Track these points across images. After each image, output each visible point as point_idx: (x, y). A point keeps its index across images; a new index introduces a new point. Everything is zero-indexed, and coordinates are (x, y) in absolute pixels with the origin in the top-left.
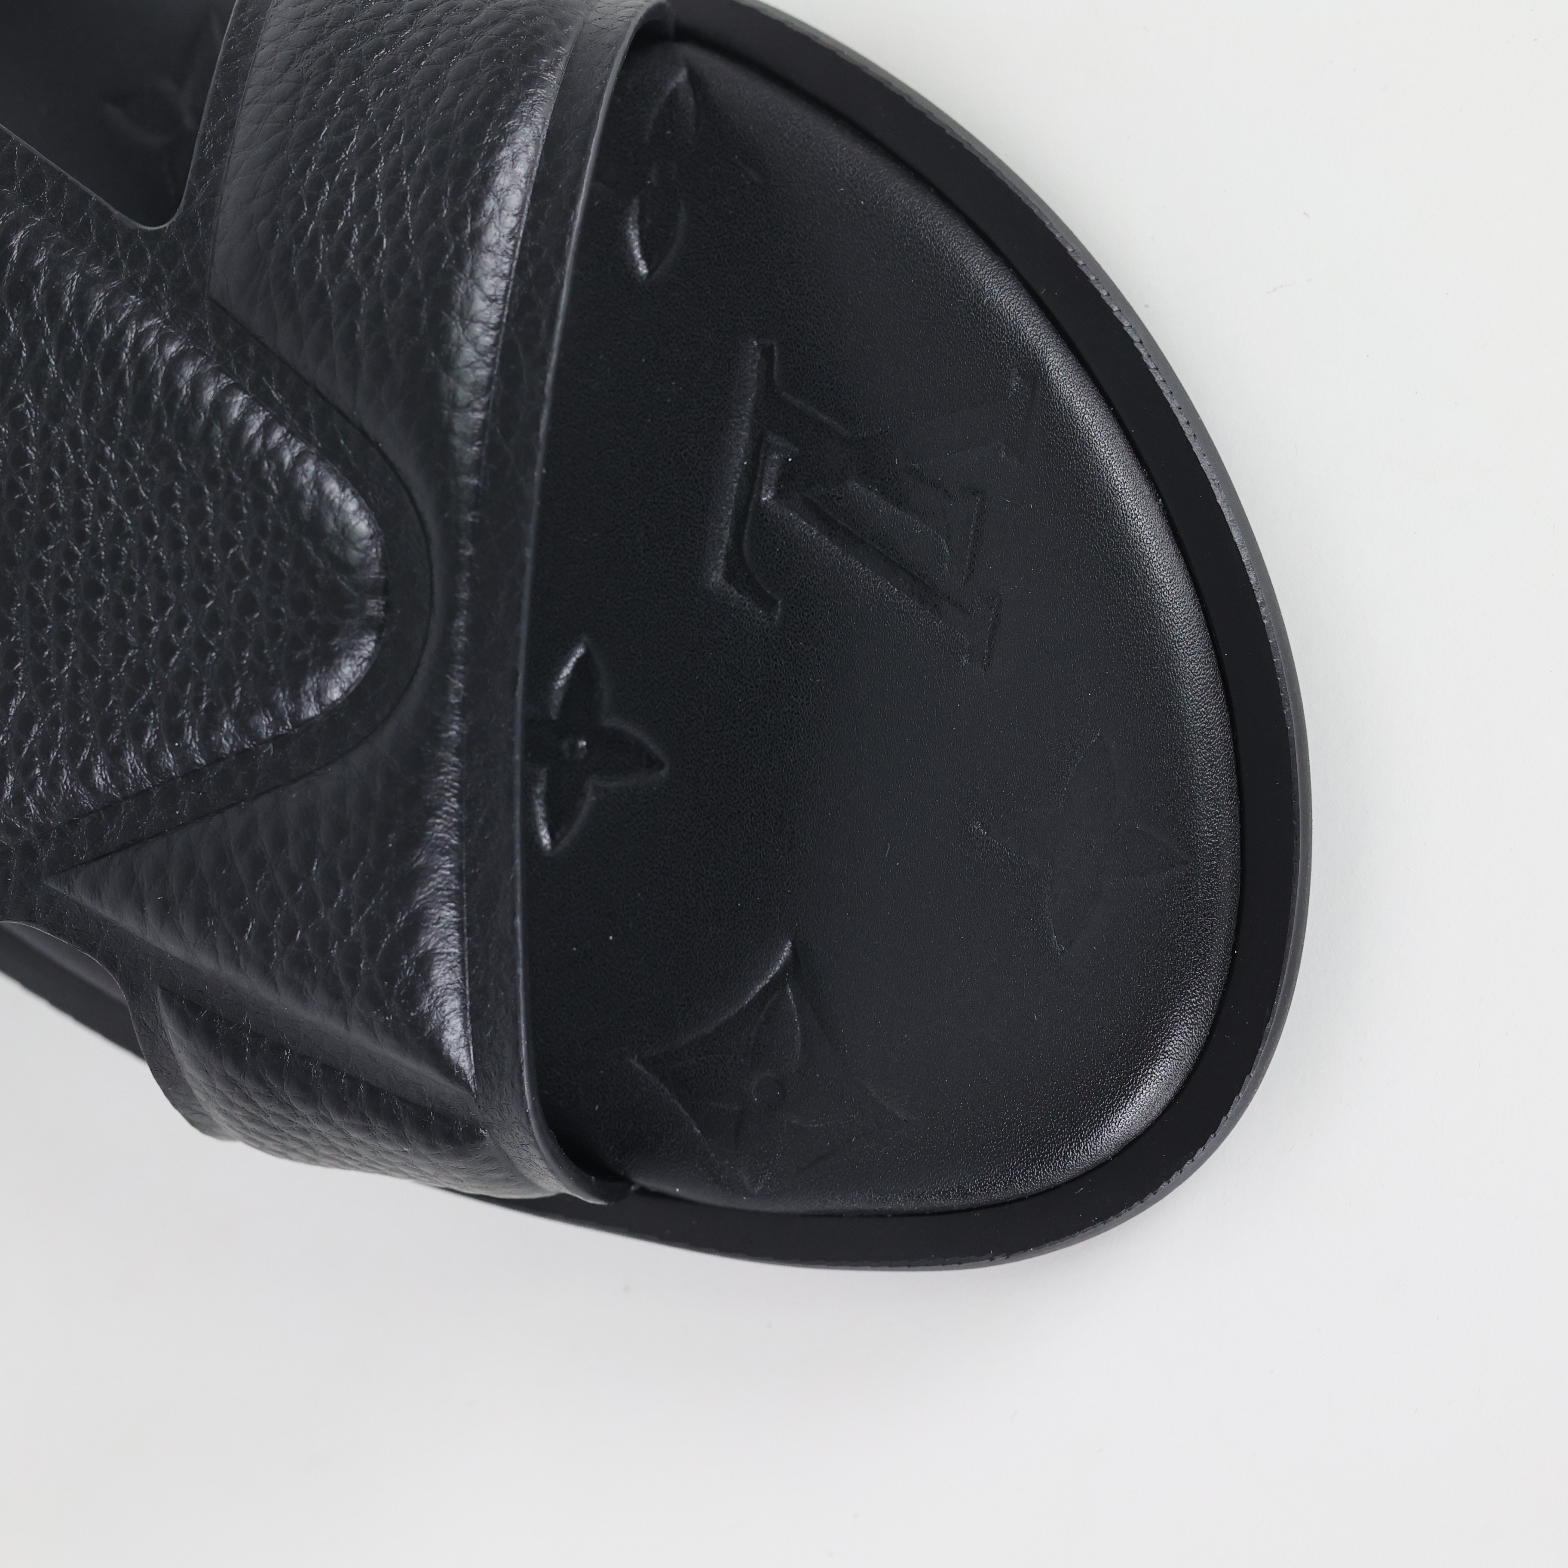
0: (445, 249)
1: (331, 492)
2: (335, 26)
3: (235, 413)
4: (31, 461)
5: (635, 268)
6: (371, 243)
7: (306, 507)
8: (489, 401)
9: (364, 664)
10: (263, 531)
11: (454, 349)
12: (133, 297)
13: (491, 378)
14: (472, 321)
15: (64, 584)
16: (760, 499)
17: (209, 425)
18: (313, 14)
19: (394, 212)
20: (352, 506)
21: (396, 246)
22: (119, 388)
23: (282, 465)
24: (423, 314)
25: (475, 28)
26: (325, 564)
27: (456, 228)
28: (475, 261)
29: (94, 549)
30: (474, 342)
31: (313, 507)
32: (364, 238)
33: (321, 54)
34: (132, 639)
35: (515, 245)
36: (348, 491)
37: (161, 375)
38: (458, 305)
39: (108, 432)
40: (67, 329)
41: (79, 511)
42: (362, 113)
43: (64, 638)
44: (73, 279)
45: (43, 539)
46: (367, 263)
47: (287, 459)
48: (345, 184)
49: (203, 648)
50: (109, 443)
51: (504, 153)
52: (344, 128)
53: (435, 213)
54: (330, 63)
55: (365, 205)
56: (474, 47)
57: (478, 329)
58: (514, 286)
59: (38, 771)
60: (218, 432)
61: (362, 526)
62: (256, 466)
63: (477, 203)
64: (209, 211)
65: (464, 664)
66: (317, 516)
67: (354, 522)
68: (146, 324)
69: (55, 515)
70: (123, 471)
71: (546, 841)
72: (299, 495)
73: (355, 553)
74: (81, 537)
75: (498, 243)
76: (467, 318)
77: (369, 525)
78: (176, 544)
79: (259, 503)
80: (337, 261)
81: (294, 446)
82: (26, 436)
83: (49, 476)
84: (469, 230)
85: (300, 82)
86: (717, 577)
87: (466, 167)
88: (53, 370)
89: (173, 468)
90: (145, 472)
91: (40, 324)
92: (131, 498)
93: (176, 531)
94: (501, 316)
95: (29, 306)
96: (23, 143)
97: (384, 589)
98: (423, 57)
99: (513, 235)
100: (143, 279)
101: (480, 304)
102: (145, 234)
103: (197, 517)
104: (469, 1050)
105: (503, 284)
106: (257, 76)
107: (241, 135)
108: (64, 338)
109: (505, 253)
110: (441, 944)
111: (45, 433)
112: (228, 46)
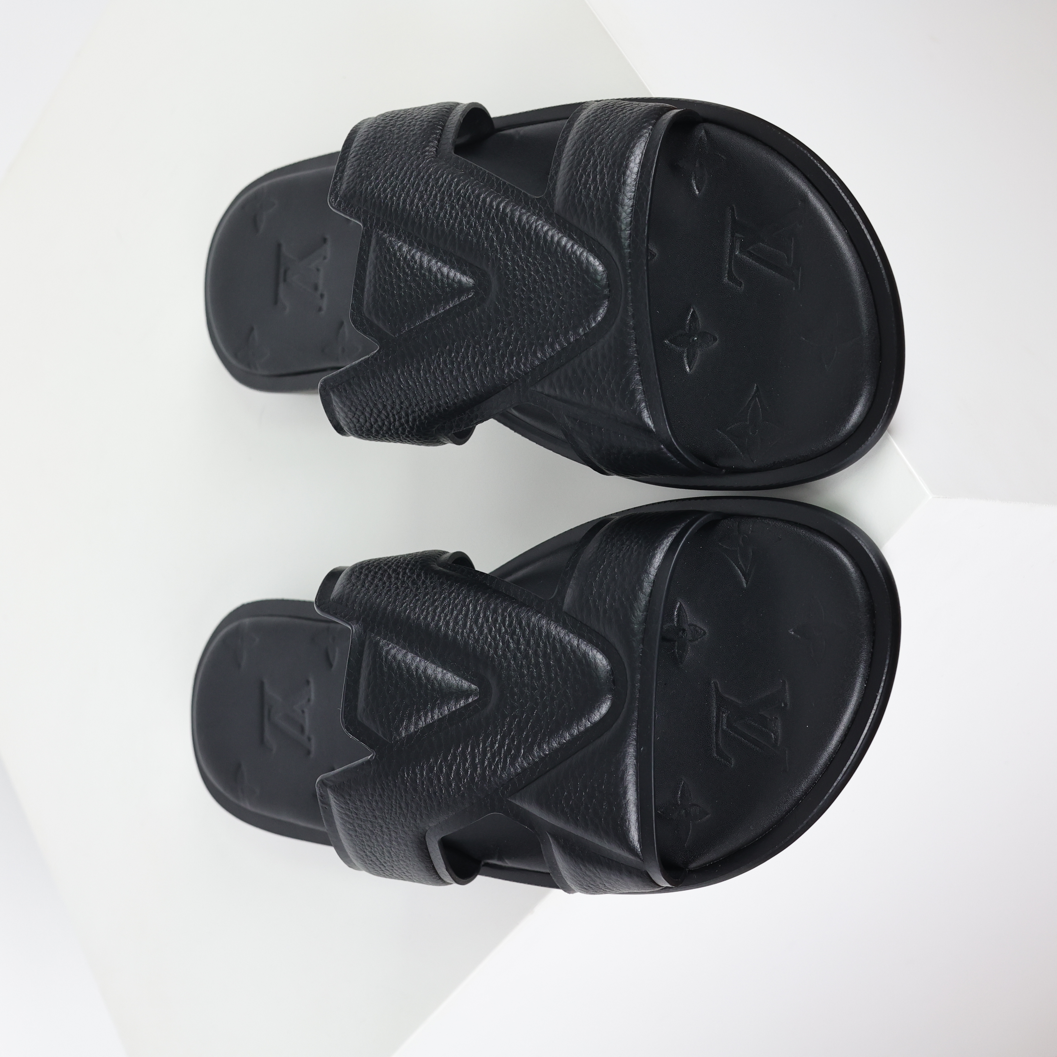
0: (616, 187)
1: (591, 261)
2: (587, 132)
3: (563, 243)
4: (510, 266)
5: (695, 192)
6: (596, 189)
7: (584, 265)
8: (631, 228)
9: (606, 308)
10: (573, 275)
11: (620, 215)
12: (534, 217)
13: (631, 221)
14: (624, 206)
15: (522, 299)
16: (735, 253)
17: (556, 248)
18: (582, 130)
19: (602, 180)
20: (597, 263)
21: (603, 189)
22: (531, 242)
23: (577, 255)
24: (611, 206)
25: (626, 126)
26: (591, 281)
27: (619, 181)
28: (624, 189)
29: (529, 288)
30: (625, 212)
31: (586, 265)
32: (594, 189)
33: (583, 140)
34: (541, 311)
35: (636, 183)
36: (596, 260)
37: (542, 236)
38: (620, 202)
39: (529, 254)
40: (516, 228)
41: (523, 278)
42: (593, 154)
43: (524, 314)
44: (517, 213)
45: (515, 287)
46: (595, 195)
47: (578, 253)
48: (589, 175)
49: (561, 311)
50: (530, 258)
51: (632, 158)
52: (588, 160)
53: (613, 178)
54: (585, 142)
55: (594, 179)
56: (625, 130)
57: (626, 208)
58: (636, 195)
59: (522, 354)
60: (559, 249)
61: (600, 268)
62: (570, 257)
63: (624, 173)
64: (554, 189)
65: (632, 303)
66: (587, 268)
67: (598, 268)
68: (538, 223)
69: (517, 280)
70: (535, 264)
71: (688, 370)
72: (582, 263)
73: (599, 277)
74: (525, 285)
75: (631, 183)
76: (622, 205)
77: (603, 268)
78: (550, 282)
79: (572, 267)
80: (587, 196)
81: (581, 249)
82: (508, 260)
83: (515, 269)
84: (622, 181)
85: (576, 149)
86: (726, 280)
87: (621, 164)
88: (513, 240)
89: (548, 261)
90: (540, 264)
91: (509, 228)
92: (537, 272)
93: (550, 279)
94: (633, 203)
95: (506, 224)
96: (503, 180)
97: (609, 286)
98: (611, 136)
99: (635, 180)
100: (537, 211)
101: (626, 201)
102: (536, 198)
103: (555, 274)
104: (650, 418)
105: (633, 194)
106: (566, 150)
107: (562, 167)
108: (516, 230)
109: (633, 186)
110: (636, 386)
111: (513, 258)
112: (559, 143)
